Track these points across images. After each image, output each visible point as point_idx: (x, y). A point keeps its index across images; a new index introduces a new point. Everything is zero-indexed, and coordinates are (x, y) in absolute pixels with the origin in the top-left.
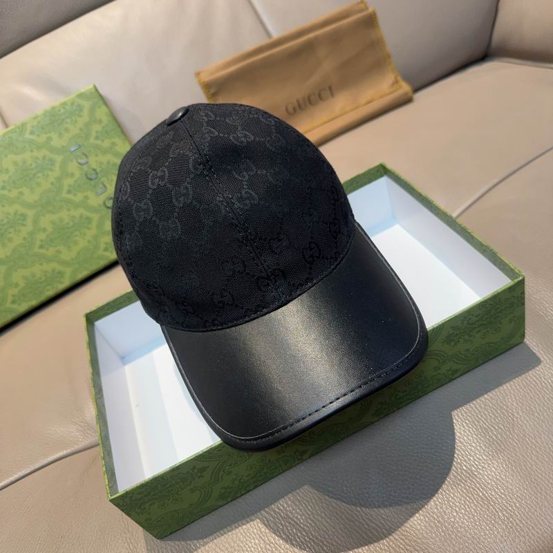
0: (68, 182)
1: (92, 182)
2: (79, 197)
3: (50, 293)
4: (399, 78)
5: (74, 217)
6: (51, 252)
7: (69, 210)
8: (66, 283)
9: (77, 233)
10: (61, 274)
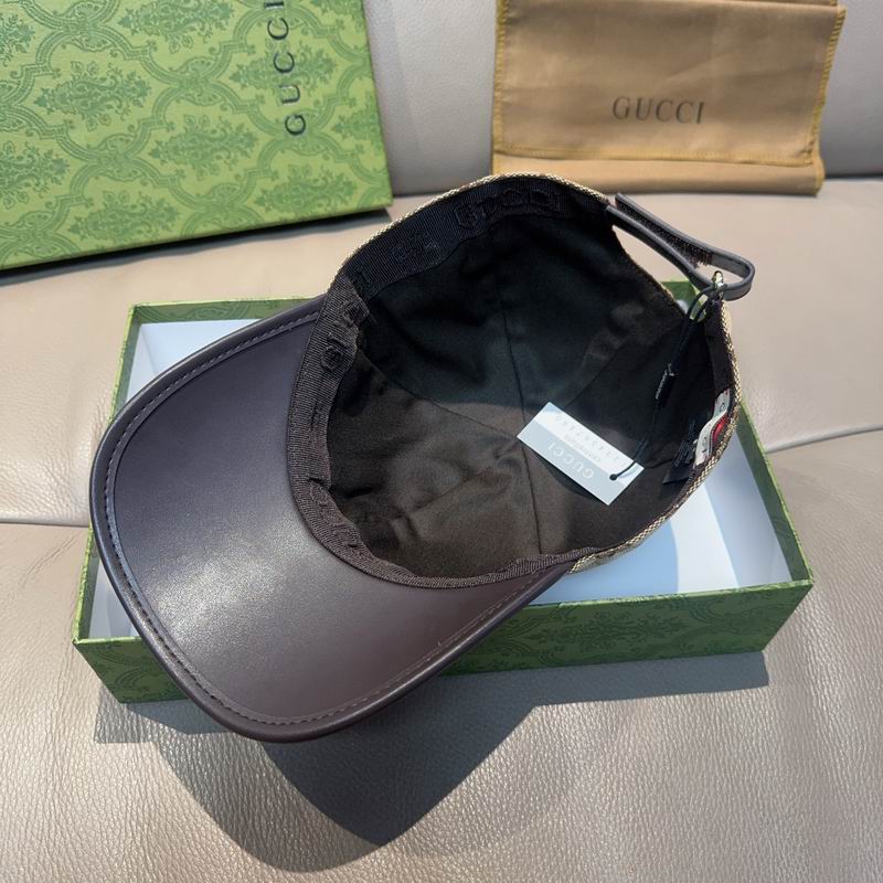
0: (240, 59)
1: (280, 77)
2: (248, 94)
3: (143, 238)
4: (816, 147)
5: (228, 124)
6: (168, 169)
7: (223, 109)
8: (175, 232)
9: (223, 154)
10: (172, 213)
